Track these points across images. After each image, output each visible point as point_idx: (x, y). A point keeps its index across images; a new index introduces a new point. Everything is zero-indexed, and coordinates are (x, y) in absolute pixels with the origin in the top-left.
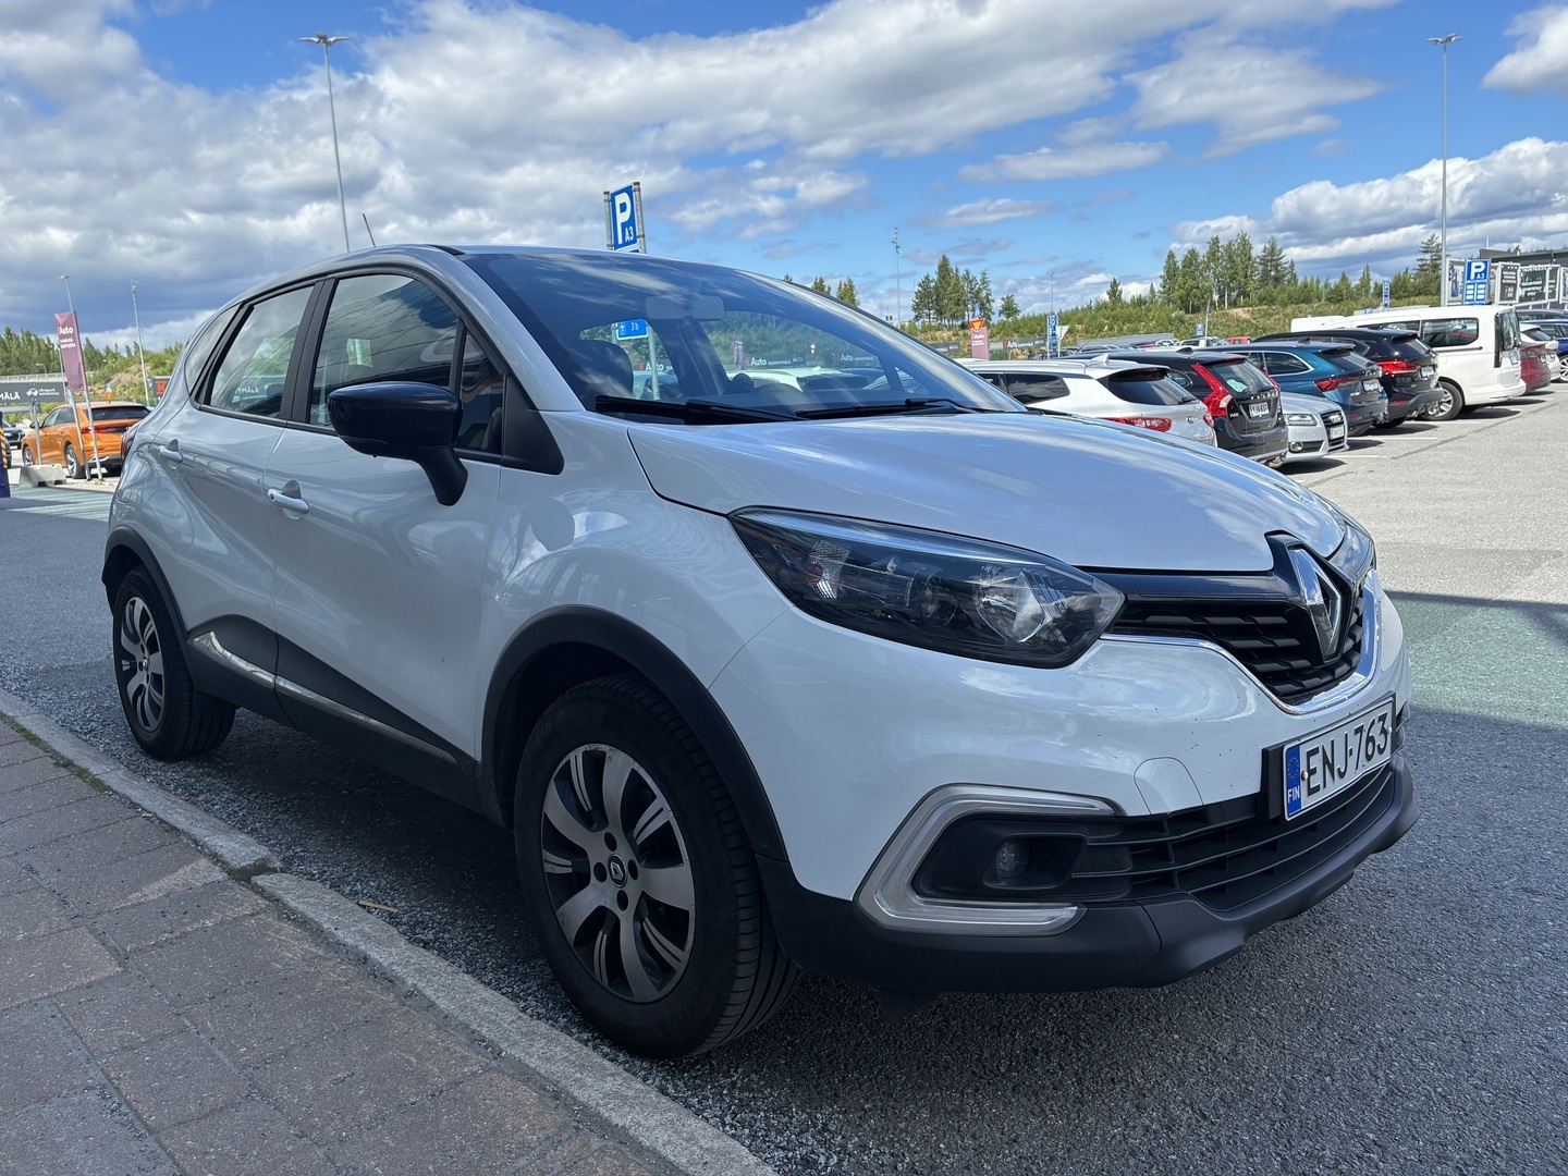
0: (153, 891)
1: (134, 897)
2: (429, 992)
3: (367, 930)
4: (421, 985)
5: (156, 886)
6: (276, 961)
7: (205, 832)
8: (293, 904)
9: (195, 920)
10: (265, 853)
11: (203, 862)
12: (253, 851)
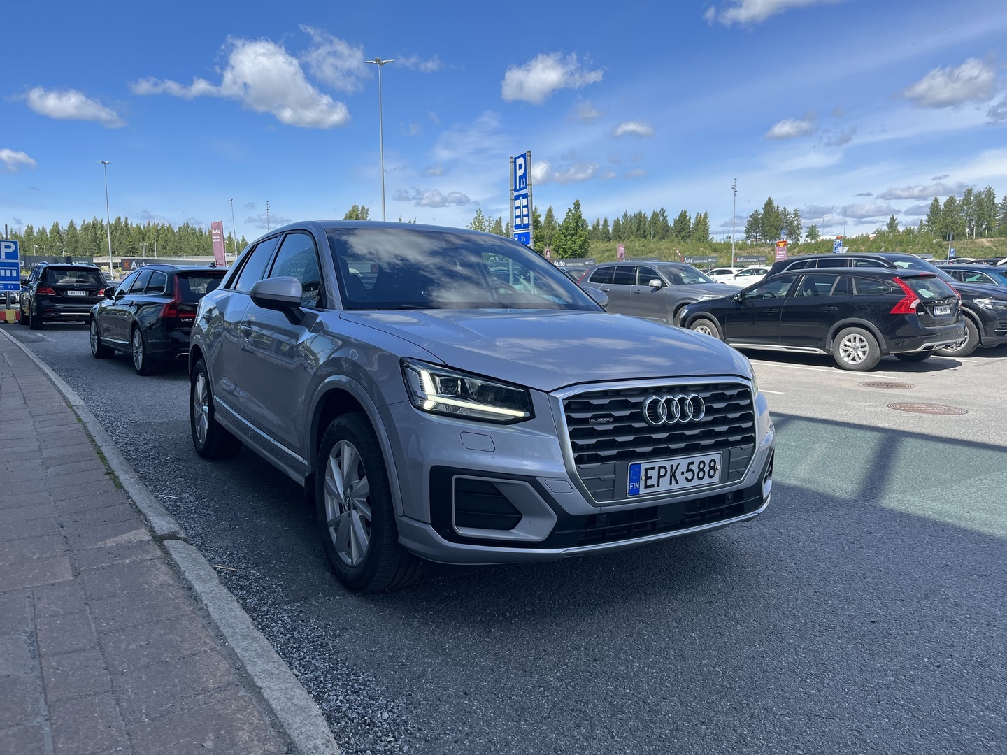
0: (110, 543)
1: (101, 544)
2: (211, 609)
3: (202, 574)
4: (209, 604)
5: (114, 539)
6: (147, 584)
7: (153, 515)
8: (174, 556)
9: (122, 559)
10: (177, 529)
11: (143, 530)
12: (171, 527)
